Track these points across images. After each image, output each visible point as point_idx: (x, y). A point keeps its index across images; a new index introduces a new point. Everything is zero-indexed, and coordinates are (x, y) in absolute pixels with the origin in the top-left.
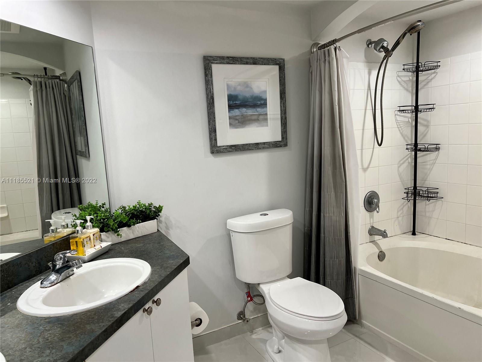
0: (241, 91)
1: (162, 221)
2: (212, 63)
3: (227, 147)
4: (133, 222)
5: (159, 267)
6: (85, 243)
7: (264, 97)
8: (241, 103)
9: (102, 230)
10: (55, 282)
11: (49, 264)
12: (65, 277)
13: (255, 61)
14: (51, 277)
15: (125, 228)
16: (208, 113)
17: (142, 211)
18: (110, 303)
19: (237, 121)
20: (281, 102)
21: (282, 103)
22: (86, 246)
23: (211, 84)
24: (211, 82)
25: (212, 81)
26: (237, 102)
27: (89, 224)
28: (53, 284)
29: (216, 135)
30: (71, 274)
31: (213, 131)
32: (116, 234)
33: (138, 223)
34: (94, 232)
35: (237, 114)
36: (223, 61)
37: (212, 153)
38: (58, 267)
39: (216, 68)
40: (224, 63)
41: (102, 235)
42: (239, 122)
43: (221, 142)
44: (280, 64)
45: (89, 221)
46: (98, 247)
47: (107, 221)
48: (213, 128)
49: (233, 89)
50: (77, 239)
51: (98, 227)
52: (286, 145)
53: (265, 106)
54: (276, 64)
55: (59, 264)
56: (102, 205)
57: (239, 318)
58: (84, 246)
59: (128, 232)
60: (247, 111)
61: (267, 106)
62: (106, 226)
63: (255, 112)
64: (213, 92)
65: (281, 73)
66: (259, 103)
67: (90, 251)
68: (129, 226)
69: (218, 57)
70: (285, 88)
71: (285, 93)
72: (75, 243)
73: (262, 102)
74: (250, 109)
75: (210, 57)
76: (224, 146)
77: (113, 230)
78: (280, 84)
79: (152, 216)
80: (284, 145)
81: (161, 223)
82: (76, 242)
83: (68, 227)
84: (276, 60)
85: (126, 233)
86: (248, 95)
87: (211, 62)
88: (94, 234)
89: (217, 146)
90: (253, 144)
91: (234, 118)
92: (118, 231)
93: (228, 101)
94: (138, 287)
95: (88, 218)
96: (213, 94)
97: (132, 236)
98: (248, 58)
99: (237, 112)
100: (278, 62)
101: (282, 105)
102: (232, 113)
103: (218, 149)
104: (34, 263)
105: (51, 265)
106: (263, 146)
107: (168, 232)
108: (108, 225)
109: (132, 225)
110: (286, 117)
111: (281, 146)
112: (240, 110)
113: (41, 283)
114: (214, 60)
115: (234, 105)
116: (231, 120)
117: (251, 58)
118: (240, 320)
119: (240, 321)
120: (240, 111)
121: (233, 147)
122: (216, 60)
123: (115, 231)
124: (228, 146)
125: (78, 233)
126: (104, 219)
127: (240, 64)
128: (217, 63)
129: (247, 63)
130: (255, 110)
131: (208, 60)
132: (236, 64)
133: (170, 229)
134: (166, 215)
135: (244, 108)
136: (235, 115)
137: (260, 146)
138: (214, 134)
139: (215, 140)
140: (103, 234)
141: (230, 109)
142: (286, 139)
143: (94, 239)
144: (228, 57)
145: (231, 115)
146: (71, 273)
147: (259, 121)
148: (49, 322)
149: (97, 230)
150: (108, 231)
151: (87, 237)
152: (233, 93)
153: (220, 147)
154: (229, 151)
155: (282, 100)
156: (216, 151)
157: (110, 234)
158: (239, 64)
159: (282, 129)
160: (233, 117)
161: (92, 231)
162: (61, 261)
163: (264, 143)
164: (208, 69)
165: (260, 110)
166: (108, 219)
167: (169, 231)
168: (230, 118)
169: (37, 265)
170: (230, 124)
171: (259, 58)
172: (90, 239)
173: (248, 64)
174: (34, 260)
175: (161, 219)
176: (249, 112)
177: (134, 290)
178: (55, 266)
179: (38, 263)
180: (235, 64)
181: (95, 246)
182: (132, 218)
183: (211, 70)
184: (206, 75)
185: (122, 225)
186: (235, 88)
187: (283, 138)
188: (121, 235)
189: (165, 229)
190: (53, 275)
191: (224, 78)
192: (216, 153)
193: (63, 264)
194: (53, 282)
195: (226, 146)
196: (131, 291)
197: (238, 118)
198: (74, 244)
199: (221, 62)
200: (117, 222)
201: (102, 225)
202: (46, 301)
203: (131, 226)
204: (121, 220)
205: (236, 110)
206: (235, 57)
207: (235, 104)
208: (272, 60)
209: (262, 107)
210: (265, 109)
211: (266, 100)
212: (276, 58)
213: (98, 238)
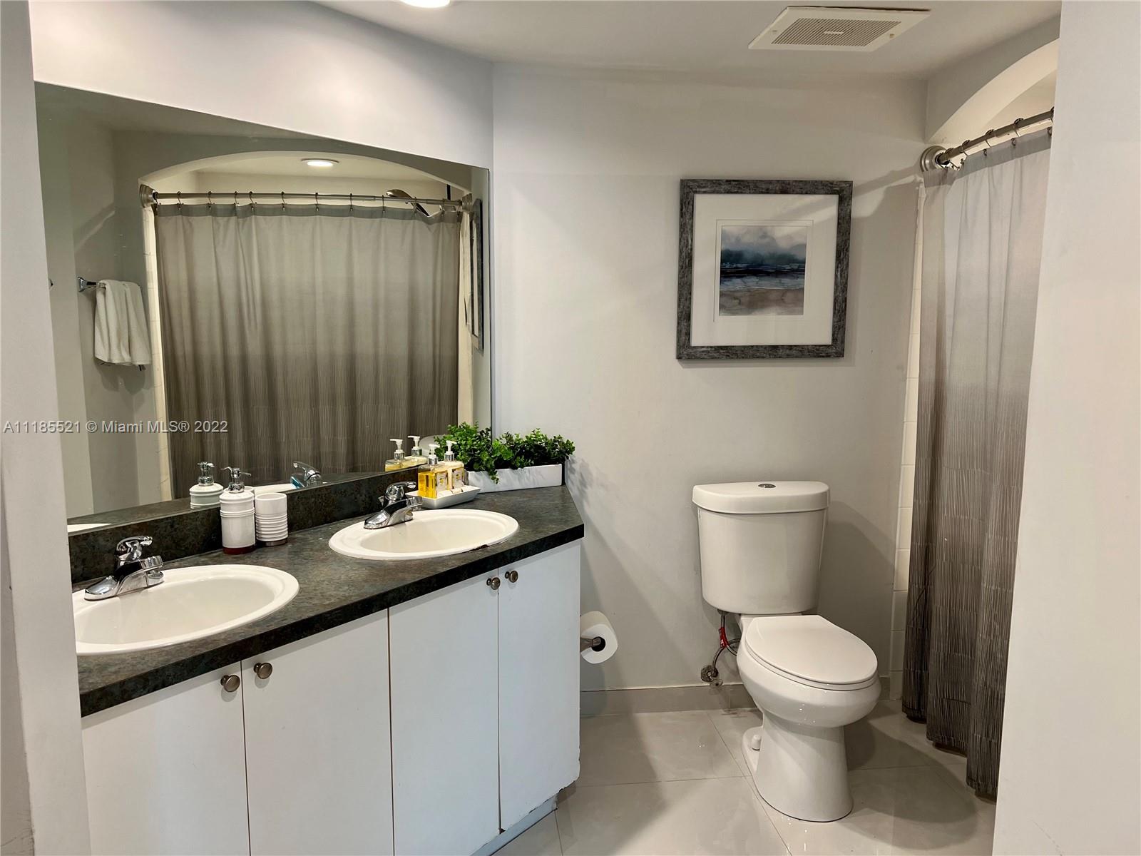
0: (750, 244)
1: (574, 470)
2: (696, 192)
3: (709, 349)
4: (521, 462)
5: (530, 530)
6: (439, 481)
7: (799, 257)
8: (748, 267)
9: (469, 467)
10: (383, 525)
11: (379, 498)
12: (397, 521)
13: (784, 187)
14: (380, 516)
15: (508, 470)
16: (679, 284)
17: (539, 447)
18: (440, 557)
19: (737, 301)
20: (837, 267)
21: (839, 269)
22: (439, 485)
23: (689, 232)
24: (689, 227)
25: (692, 226)
26: (739, 265)
27: (449, 453)
28: (380, 526)
29: (689, 326)
30: (408, 519)
31: (685, 317)
32: (491, 477)
33: (528, 466)
34: (455, 466)
35: (738, 288)
36: (717, 189)
37: (679, 357)
38: (390, 503)
39: (703, 203)
40: (719, 192)
41: (469, 475)
42: (740, 303)
43: (698, 339)
44: (843, 192)
45: (449, 449)
46: (457, 491)
47: (479, 454)
48: (684, 313)
49: (733, 240)
50: (428, 474)
51: (464, 461)
52: (840, 354)
53: (801, 274)
54: (833, 192)
55: (392, 499)
56: (485, 431)
57: (705, 677)
58: (436, 485)
59: (511, 476)
60: (760, 283)
61: (804, 274)
62: (478, 462)
63: (776, 286)
64: (691, 246)
65: (842, 210)
66: (788, 267)
67: (443, 494)
68: (514, 468)
69: (708, 180)
70: (849, 239)
71: (847, 250)
72: (425, 479)
73: (795, 266)
74: (767, 278)
75: (694, 181)
76: (703, 347)
77: (487, 469)
78: (839, 232)
79: (555, 456)
80: (836, 353)
81: (573, 473)
82: (427, 476)
83: (421, 454)
84: (832, 184)
85: (508, 479)
86: (764, 252)
87: (694, 190)
88: (455, 470)
89: (689, 346)
90: (765, 347)
91: (728, 295)
92: (495, 473)
93: (721, 263)
94: (485, 546)
95: (449, 444)
96: (691, 249)
97: (517, 486)
98: (770, 182)
99: (738, 284)
100: (837, 189)
101: (839, 274)
102: (727, 285)
103: (691, 351)
104: (363, 495)
105: (382, 501)
106: (788, 352)
107: (584, 492)
108: (479, 460)
109: (520, 467)
110: (846, 299)
111: (828, 356)
112: (746, 280)
113: (366, 523)
114: (699, 187)
115: (733, 270)
116: (724, 299)
117: (778, 181)
118: (707, 681)
119: (708, 684)
120: (745, 283)
121: (722, 349)
122: (704, 187)
123: (491, 472)
124: (711, 347)
125: (430, 463)
126: (475, 450)
127: (753, 193)
128: (705, 192)
129: (768, 192)
130: (777, 280)
131: (689, 186)
132: (745, 193)
133: (588, 487)
134: (583, 460)
135: (755, 277)
136: (733, 290)
137: (780, 352)
138: (685, 324)
139: (686, 334)
140: (471, 474)
141: (725, 277)
142: (843, 342)
143: (453, 477)
144: (729, 181)
145: (725, 289)
146: (408, 517)
147: (784, 302)
148: (359, 563)
149: (459, 464)
150: (479, 470)
151: (442, 472)
152: (734, 248)
153: (695, 347)
154: (713, 358)
155: (840, 263)
156: (687, 355)
157: (481, 475)
158: (750, 193)
159: (834, 322)
160: (728, 293)
161: (451, 465)
162: (395, 496)
163: (791, 346)
164: (687, 203)
165: (787, 281)
166: (481, 451)
167: (586, 490)
168: (722, 295)
169: (367, 499)
170: (721, 307)
171: (796, 181)
172: (447, 476)
173: (771, 193)
174: (364, 492)
175: (573, 466)
176: (766, 284)
177: (478, 549)
178: (386, 501)
179: (369, 497)
180: (741, 193)
181: (453, 488)
182: (520, 454)
183: (693, 206)
184: (682, 215)
185: (502, 464)
186: (738, 240)
187: (834, 339)
188: (498, 479)
189: (578, 484)
190: (383, 514)
191: (717, 220)
192: (686, 359)
193: (397, 500)
194: (381, 523)
195: (708, 347)
196: (474, 550)
197: (738, 295)
198: (423, 480)
199: (713, 189)
200: (495, 457)
201: (470, 459)
202: (365, 544)
203: (517, 468)
204: (501, 455)
205: (738, 281)
206: (743, 181)
207: (737, 268)
208: (823, 185)
209: (793, 276)
210: (799, 280)
211: (805, 263)
212: (833, 181)
213: (461, 478)
